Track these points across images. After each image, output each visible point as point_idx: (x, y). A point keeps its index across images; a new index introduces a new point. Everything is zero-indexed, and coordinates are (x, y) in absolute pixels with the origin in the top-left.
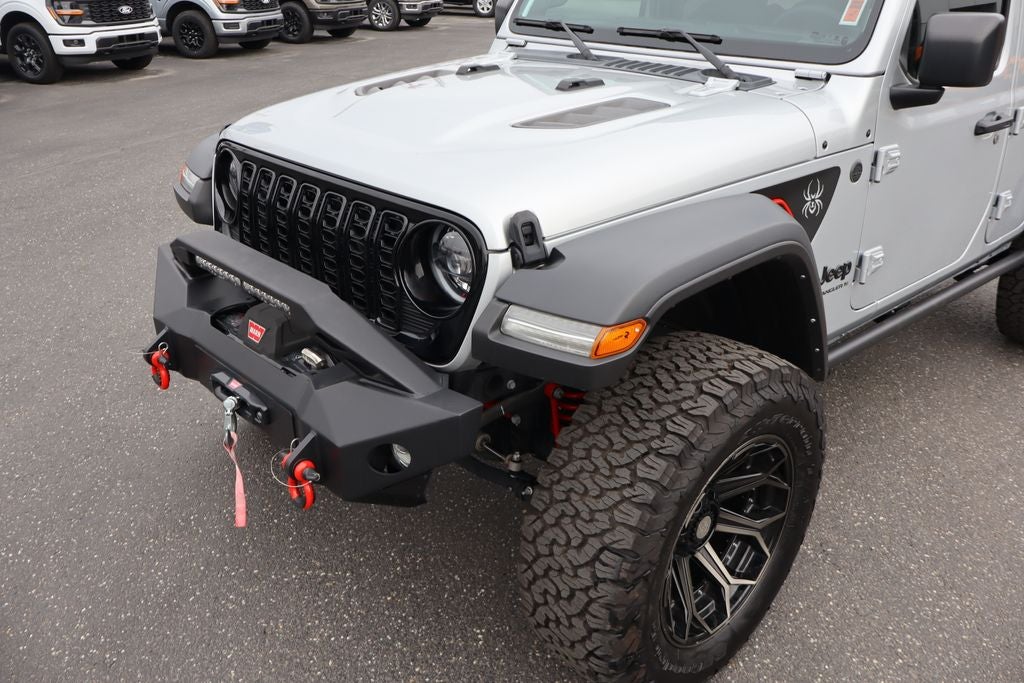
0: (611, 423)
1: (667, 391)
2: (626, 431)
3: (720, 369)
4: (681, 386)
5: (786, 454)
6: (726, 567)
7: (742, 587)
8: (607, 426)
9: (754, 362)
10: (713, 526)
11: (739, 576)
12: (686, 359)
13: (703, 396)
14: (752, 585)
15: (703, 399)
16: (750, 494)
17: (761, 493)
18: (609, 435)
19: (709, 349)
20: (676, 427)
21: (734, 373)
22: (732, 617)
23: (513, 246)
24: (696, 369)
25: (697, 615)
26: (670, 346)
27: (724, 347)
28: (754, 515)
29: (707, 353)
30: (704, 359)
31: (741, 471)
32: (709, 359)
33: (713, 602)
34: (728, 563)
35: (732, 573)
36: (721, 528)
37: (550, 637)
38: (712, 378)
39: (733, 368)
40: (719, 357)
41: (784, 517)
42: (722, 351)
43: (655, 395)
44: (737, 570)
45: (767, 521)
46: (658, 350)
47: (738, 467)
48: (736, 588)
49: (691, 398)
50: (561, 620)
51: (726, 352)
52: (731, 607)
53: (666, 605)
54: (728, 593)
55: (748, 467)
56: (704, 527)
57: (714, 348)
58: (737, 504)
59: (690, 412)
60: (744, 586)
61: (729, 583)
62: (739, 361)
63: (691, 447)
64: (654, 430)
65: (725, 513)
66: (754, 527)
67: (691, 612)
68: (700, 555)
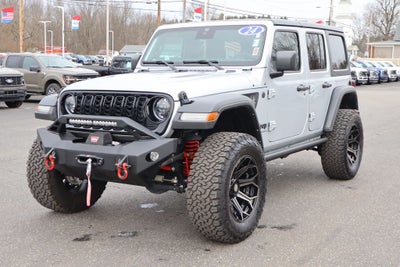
1: (211, 159)
2: (205, 174)
3: (222, 148)
4: (214, 157)
6: (248, 196)
7: (254, 199)
8: (199, 174)
10: (239, 186)
11: (252, 197)
12: (212, 148)
14: (257, 198)
16: (246, 172)
17: (249, 171)
18: (201, 176)
19: (217, 142)
20: (217, 167)
21: (226, 148)
22: (254, 209)
23: (180, 100)
24: (216, 151)
25: (244, 212)
26: (207, 145)
28: (250, 177)
29: (217, 144)
32: (218, 146)
33: (247, 207)
34: (248, 194)
35: (250, 196)
36: (241, 186)
37: (205, 233)
38: (221, 152)
39: (225, 146)
40: (220, 144)
41: (258, 175)
42: (220, 141)
43: (208, 161)
45: (254, 178)
46: (204, 149)
47: (240, 167)
48: (252, 201)
50: (207, 227)
51: (222, 141)
52: (253, 206)
53: (233, 213)
54: (251, 203)
56: (236, 188)
58: (244, 177)
61: (250, 200)
63: (223, 171)
64: (212, 170)
65: (241, 181)
66: (251, 181)
67: (241, 212)
68: (239, 196)
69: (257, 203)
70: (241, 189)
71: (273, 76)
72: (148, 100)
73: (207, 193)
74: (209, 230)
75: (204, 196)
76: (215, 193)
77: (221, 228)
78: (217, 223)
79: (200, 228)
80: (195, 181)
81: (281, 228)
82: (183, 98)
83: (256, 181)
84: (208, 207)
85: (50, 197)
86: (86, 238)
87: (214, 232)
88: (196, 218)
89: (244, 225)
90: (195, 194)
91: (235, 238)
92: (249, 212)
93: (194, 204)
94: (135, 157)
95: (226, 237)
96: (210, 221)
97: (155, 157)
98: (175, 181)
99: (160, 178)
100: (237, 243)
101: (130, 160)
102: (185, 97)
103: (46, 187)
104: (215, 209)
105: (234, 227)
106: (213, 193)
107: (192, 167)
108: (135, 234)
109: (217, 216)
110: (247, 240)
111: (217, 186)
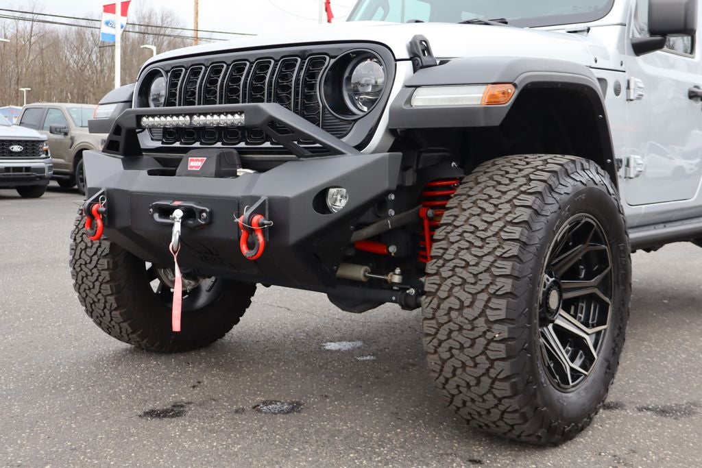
0: (461, 249)
1: (491, 213)
2: (474, 251)
3: (521, 186)
4: (500, 207)
5: (595, 224)
6: (582, 323)
7: (598, 333)
8: (458, 252)
9: (542, 170)
10: (560, 296)
11: (593, 326)
12: (494, 187)
13: (517, 209)
14: (605, 330)
15: (518, 211)
16: (579, 262)
17: (587, 259)
18: (463, 258)
19: (507, 173)
20: (509, 234)
21: (533, 184)
22: (599, 358)
23: (413, 57)
24: (504, 193)
25: (573, 365)
26: (479, 181)
27: (516, 167)
28: (589, 277)
29: (507, 176)
30: (508, 182)
31: (566, 248)
32: (511, 180)
33: (581, 352)
34: (582, 320)
35: (587, 325)
36: (567, 296)
37: (470, 414)
38: (518, 195)
39: (531, 180)
40: (517, 176)
41: (611, 270)
42: (517, 170)
43: (483, 218)
44: (590, 322)
45: (599, 277)
46: (471, 188)
48: (594, 336)
49: (510, 212)
50: (476, 399)
51: (520, 170)
52: (595, 350)
53: (547, 365)
54: (590, 341)
55: (571, 244)
56: (554, 299)
57: (511, 170)
58: (572, 274)
59: (514, 221)
60: (600, 332)
61: (588, 334)
62: (532, 173)
63: (524, 245)
64: (493, 243)
65: (566, 283)
66: (591, 286)
67: (568, 365)
68: (559, 322)
69: (605, 343)
70: (567, 305)
71: (640, 48)
72: (329, 62)
73: (479, 305)
74: (480, 406)
75: (469, 313)
76: (502, 303)
77: (514, 404)
78: (503, 389)
79: (458, 402)
80: (445, 273)
81: (663, 412)
82: (420, 54)
83: (605, 286)
84: (482, 342)
85: (116, 314)
86: (175, 411)
87: (496, 414)
88: (447, 372)
89: (574, 397)
90: (445, 305)
91: (551, 430)
92: (584, 366)
93: (442, 335)
94: (286, 201)
95: (527, 428)
96: (486, 382)
97: (339, 202)
98: (396, 279)
99: (359, 272)
100: (555, 445)
101: (273, 208)
102: (427, 49)
103: (107, 289)
104: (499, 350)
105: (549, 403)
106: (495, 303)
107: (439, 234)
108: (295, 407)
109: (504, 368)
110: (581, 440)
111: (507, 285)
